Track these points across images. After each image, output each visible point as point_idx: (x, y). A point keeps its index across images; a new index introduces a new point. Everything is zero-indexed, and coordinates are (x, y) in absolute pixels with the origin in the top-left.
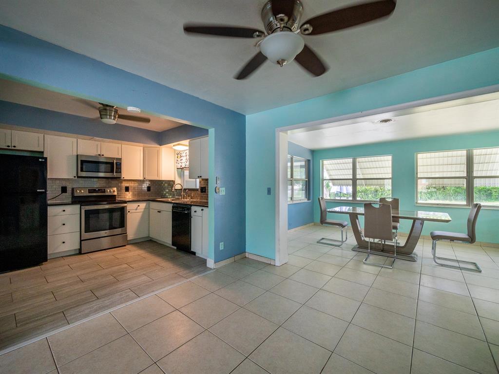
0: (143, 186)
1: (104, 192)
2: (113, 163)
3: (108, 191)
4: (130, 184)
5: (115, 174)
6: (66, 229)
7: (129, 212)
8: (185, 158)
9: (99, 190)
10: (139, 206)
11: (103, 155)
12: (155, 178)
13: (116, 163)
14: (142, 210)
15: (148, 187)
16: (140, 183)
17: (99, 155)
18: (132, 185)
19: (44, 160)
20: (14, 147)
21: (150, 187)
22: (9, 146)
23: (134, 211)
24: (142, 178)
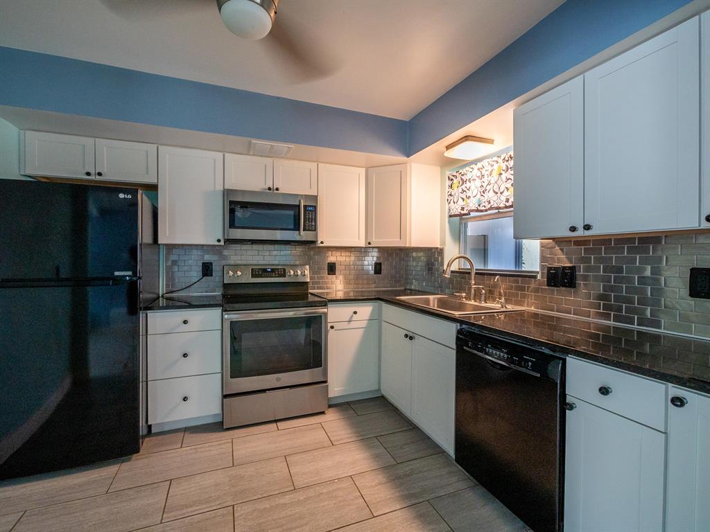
0: (366, 263)
1: (284, 275)
2: (299, 206)
3: (292, 272)
4: (340, 259)
5: (302, 233)
6: (190, 366)
7: (332, 327)
8: (478, 183)
9: (273, 270)
10: (355, 313)
11: (277, 189)
12: (393, 241)
13: (305, 206)
14: (364, 324)
15: (376, 264)
16: (358, 254)
17: (270, 189)
18: (343, 259)
19: (130, 197)
20: (100, 174)
21: (380, 264)
22: (88, 174)
23: (345, 325)
24: (362, 243)
